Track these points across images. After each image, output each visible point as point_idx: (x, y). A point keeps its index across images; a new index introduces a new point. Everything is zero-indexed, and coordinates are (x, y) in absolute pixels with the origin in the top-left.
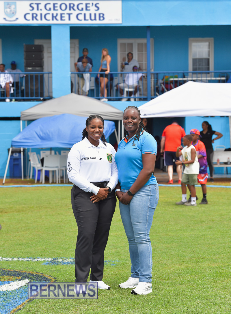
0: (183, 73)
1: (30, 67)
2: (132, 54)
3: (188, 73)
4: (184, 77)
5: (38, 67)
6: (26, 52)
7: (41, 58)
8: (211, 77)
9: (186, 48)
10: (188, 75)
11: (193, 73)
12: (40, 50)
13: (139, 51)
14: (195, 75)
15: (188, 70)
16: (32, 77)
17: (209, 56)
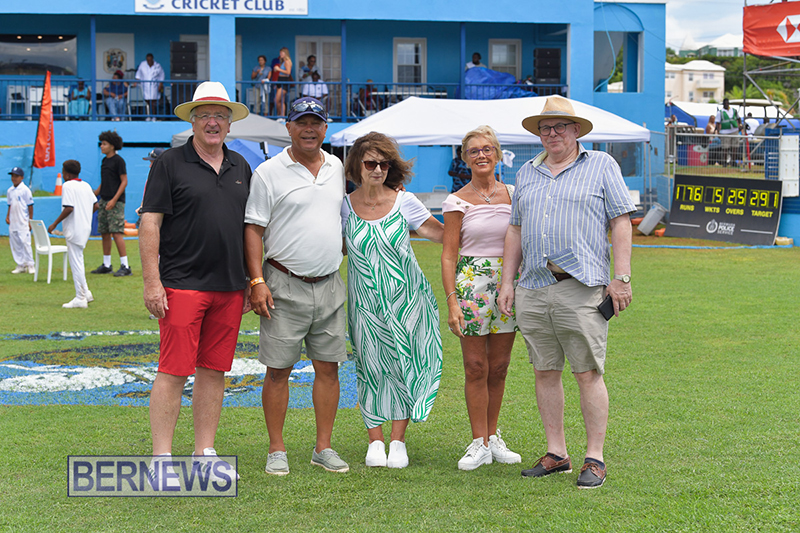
0: (386, 86)
1: (178, 73)
2: (315, 57)
3: (391, 85)
4: (386, 90)
5: (190, 72)
6: (173, 51)
7: (194, 62)
8: (422, 91)
9: (389, 50)
10: (391, 88)
11: (400, 86)
12: (192, 49)
13: (324, 53)
14: (401, 88)
15: (392, 81)
16: (181, 86)
17: (417, 61)
